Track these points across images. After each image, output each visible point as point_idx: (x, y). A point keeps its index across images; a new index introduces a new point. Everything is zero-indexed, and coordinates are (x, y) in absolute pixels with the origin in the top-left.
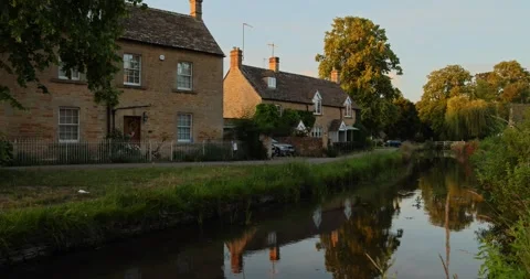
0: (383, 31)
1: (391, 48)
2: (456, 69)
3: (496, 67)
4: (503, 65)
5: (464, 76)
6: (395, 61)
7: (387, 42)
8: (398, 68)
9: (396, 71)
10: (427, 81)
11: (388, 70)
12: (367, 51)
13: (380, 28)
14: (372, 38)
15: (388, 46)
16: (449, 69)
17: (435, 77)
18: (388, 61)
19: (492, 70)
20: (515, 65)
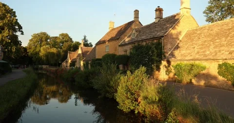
0: (14, 12)
1: (18, 21)
2: (44, 34)
3: (60, 35)
4: (62, 35)
5: (47, 37)
6: (20, 28)
7: (17, 18)
8: (22, 31)
9: (20, 33)
10: (31, 38)
11: (16, 31)
12: (6, 21)
13: (14, 11)
14: (9, 15)
15: (17, 20)
16: (42, 33)
17: (35, 36)
18: (17, 27)
19: (58, 36)
20: (67, 35)
